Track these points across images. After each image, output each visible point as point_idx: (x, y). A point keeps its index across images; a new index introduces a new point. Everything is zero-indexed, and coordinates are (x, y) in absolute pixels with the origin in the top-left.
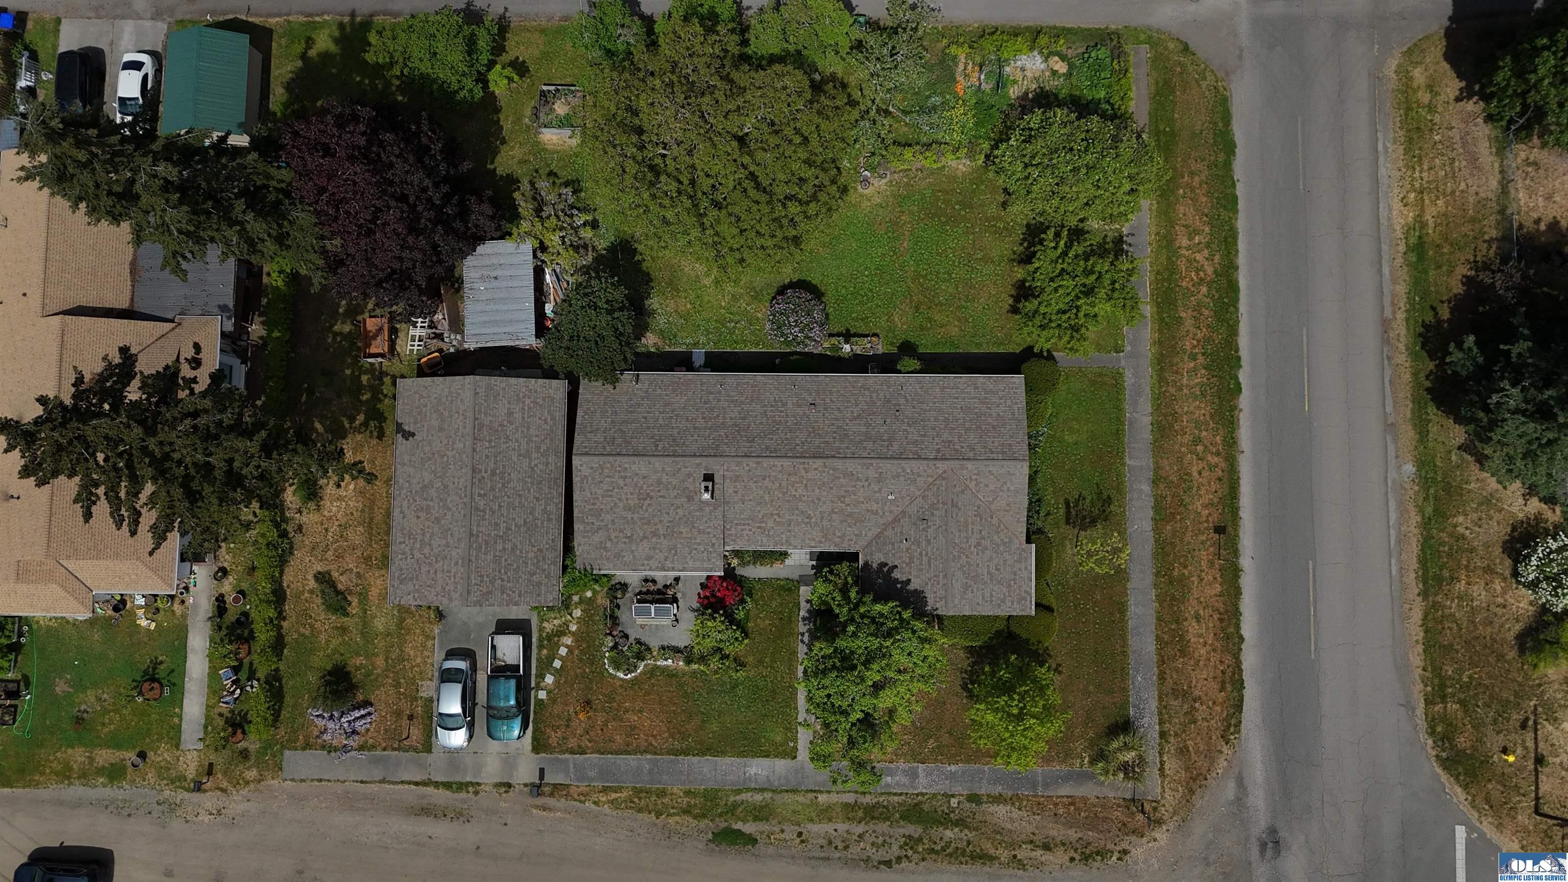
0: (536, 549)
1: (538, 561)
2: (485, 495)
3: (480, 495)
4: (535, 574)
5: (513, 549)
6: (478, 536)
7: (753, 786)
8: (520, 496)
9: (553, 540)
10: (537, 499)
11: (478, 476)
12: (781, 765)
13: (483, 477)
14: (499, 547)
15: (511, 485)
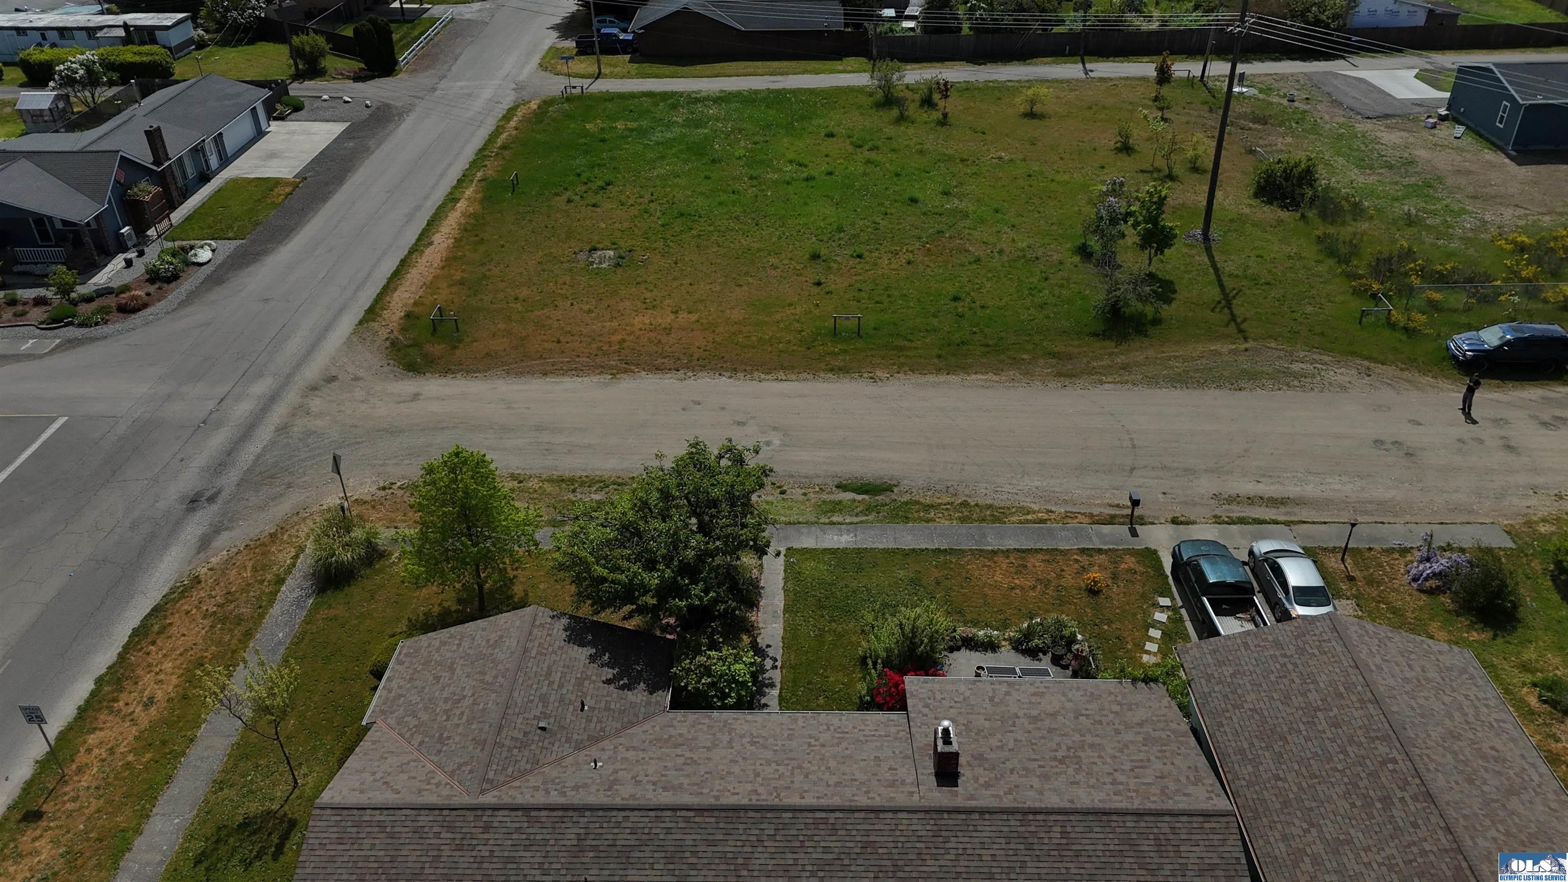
0: (1246, 706)
1: (1234, 692)
2: (1383, 763)
3: (1394, 761)
4: (1233, 675)
5: (1288, 697)
6: (1361, 701)
7: (843, 527)
8: (1313, 776)
9: (1221, 725)
10: (1278, 778)
11: (1414, 789)
12: (808, 541)
13: (1403, 789)
14: (1313, 696)
15: (1340, 790)
